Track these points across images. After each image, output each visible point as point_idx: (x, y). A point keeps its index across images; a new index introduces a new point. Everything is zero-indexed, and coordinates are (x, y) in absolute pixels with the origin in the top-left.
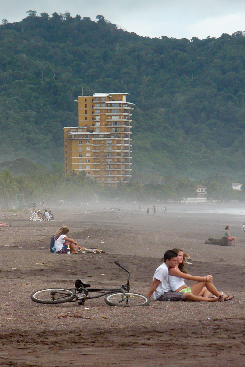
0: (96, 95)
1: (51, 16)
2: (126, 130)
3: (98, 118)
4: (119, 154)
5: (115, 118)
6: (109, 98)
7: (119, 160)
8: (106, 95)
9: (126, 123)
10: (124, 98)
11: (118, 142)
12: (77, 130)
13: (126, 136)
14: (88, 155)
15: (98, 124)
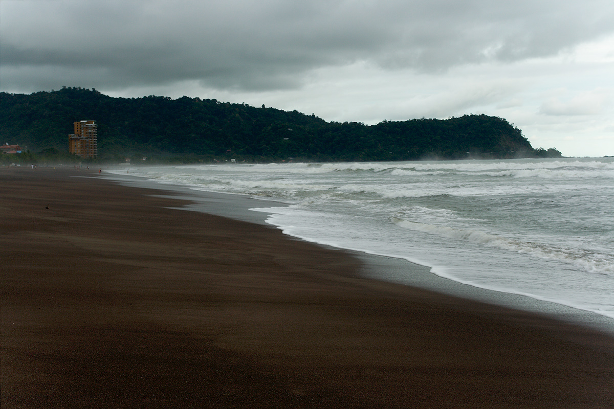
0: (81, 122)
1: (72, 88)
2: (94, 136)
3: (82, 131)
4: (92, 146)
5: (89, 131)
6: (87, 123)
7: (91, 148)
8: (86, 121)
9: (94, 133)
10: (94, 123)
11: (91, 141)
12: (74, 136)
13: (95, 138)
14: (79, 146)
15: (83, 133)
